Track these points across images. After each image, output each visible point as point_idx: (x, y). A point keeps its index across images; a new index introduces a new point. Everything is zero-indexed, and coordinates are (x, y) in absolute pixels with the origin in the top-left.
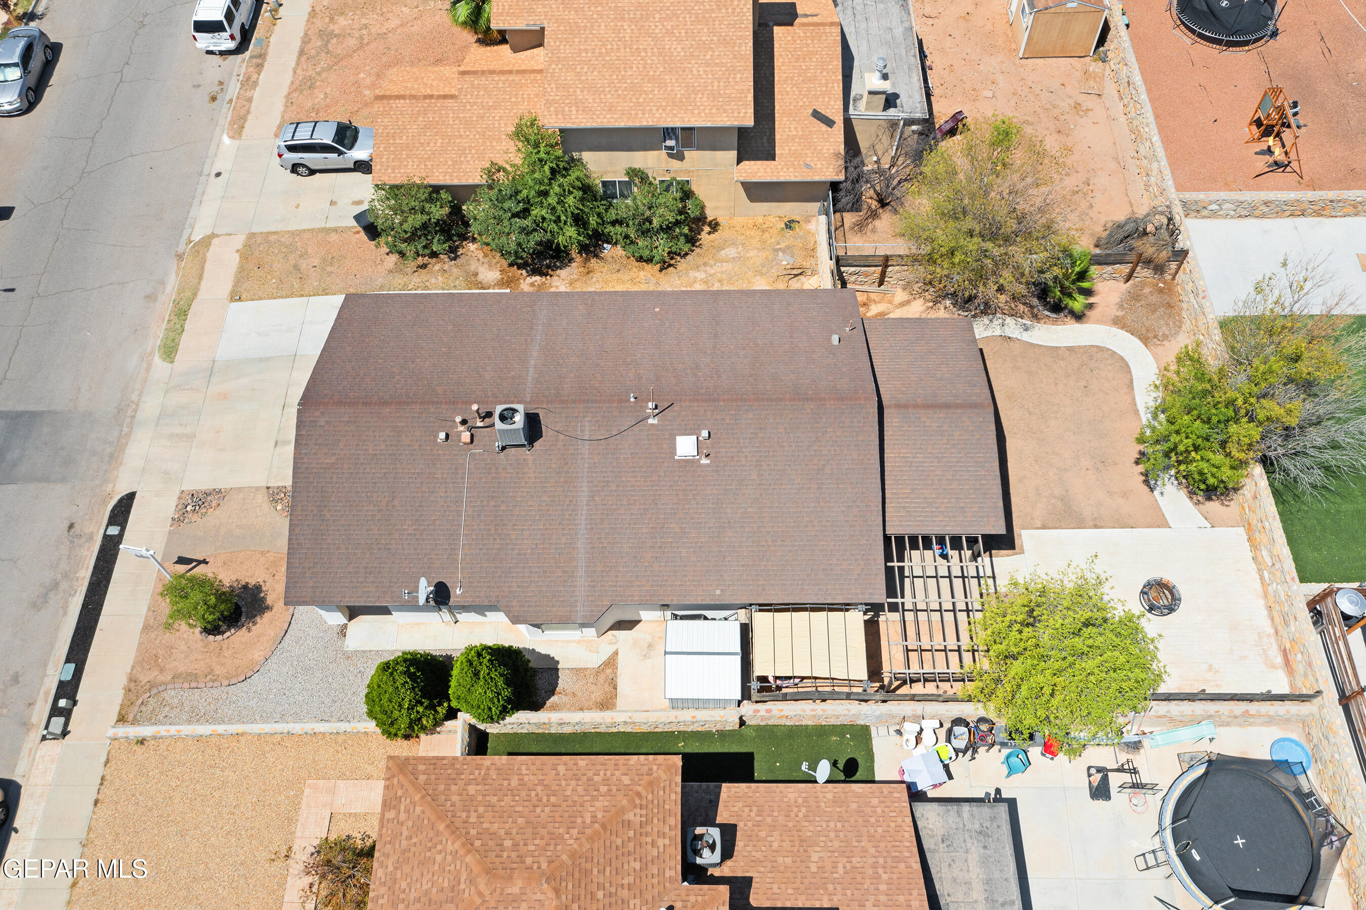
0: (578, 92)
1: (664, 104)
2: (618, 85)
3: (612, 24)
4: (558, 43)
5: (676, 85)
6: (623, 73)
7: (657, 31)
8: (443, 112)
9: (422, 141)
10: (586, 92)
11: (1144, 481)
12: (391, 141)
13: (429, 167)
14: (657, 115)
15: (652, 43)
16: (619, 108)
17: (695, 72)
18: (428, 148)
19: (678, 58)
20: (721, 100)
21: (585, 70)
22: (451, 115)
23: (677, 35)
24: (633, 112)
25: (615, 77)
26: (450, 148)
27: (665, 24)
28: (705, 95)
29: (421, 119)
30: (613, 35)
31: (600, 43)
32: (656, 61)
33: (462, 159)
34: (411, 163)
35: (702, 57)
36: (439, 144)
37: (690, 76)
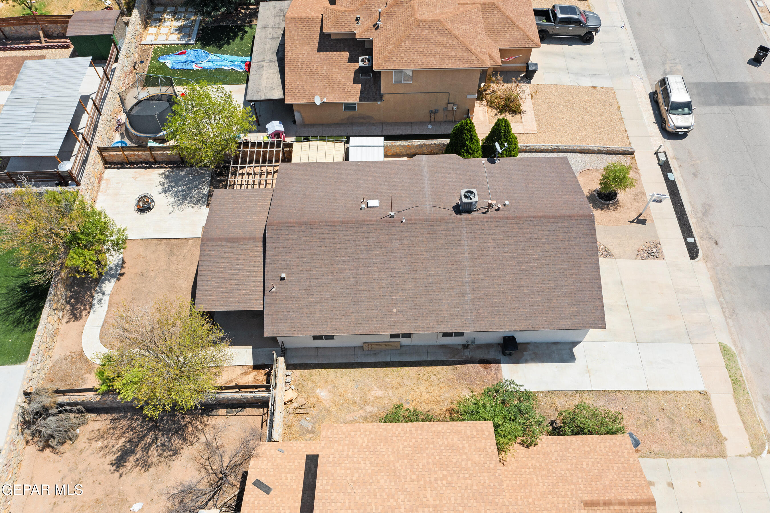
0: (467, 445)
1: (394, 438)
2: (433, 451)
3: (444, 502)
4: (492, 484)
5: (384, 453)
6: (430, 461)
7: (402, 497)
8: (590, 489)
9: (599, 465)
10: (461, 446)
11: (124, 264)
12: (626, 465)
13: (586, 447)
14: (399, 430)
15: (406, 486)
16: (431, 434)
17: (368, 462)
18: (593, 460)
19: (383, 474)
20: (347, 442)
21: (463, 463)
22: (582, 487)
23: (383, 494)
24: (419, 432)
25: (437, 458)
26: (574, 461)
27: (395, 504)
28: (360, 445)
29: (607, 483)
30: (442, 492)
31: (453, 485)
32: (402, 471)
33: (561, 453)
34: (603, 449)
35: (362, 475)
36: (584, 463)
37: (373, 460)
